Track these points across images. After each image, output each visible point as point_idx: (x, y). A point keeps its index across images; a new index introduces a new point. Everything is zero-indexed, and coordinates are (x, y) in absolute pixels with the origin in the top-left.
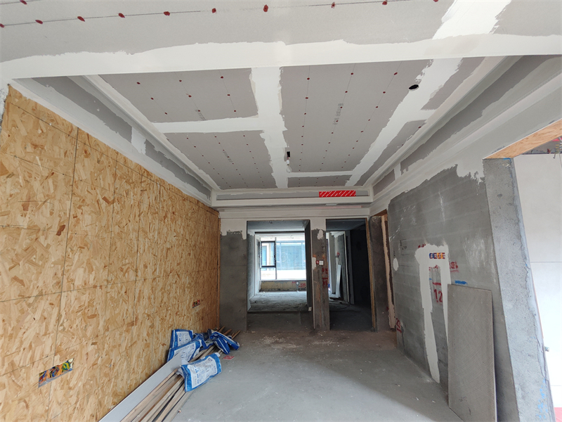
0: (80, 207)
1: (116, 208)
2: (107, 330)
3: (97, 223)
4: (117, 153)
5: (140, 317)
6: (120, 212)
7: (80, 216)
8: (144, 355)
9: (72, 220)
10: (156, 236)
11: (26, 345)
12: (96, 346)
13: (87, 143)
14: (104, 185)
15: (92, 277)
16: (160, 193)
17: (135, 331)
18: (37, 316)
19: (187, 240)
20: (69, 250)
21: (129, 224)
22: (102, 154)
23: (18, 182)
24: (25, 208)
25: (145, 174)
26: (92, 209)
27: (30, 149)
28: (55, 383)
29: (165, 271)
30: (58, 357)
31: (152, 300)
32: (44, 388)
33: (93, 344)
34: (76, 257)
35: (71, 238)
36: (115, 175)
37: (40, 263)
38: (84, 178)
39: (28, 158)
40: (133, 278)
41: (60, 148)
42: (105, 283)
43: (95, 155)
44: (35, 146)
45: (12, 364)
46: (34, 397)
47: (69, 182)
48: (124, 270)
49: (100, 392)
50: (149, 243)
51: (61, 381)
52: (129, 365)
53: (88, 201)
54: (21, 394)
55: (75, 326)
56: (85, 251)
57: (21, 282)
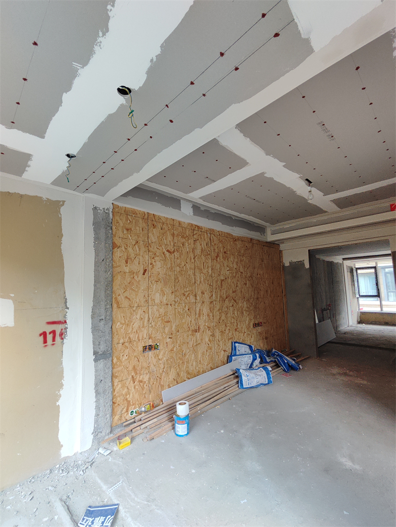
0: (153, 258)
1: (176, 255)
2: (178, 331)
3: (165, 266)
4: (174, 220)
5: (201, 327)
6: (179, 258)
7: (154, 263)
8: (208, 354)
9: (150, 266)
10: (210, 272)
11: (135, 330)
12: (172, 340)
13: (154, 220)
14: (167, 243)
15: (165, 298)
16: (210, 239)
17: (198, 336)
18: (138, 317)
19: (241, 272)
20: (150, 283)
21: (187, 265)
22: (163, 223)
23: (122, 250)
24: (127, 263)
25: (196, 229)
26: (161, 258)
27: (125, 232)
28: (151, 353)
29: (221, 296)
30: (150, 340)
31: (211, 317)
32: (146, 354)
33: (169, 338)
34: (154, 286)
35: (151, 276)
36: (173, 235)
37: (137, 290)
38: (154, 240)
39: (125, 237)
40: (193, 300)
41: (139, 227)
42: (174, 303)
43: (159, 226)
44: (127, 230)
45: (130, 338)
46: (141, 358)
47: (146, 245)
48: (186, 295)
49: (178, 367)
50: (205, 277)
51: (154, 354)
52: (196, 357)
53: (158, 254)
54: (135, 354)
55: (158, 326)
56: (159, 283)
57: (129, 299)
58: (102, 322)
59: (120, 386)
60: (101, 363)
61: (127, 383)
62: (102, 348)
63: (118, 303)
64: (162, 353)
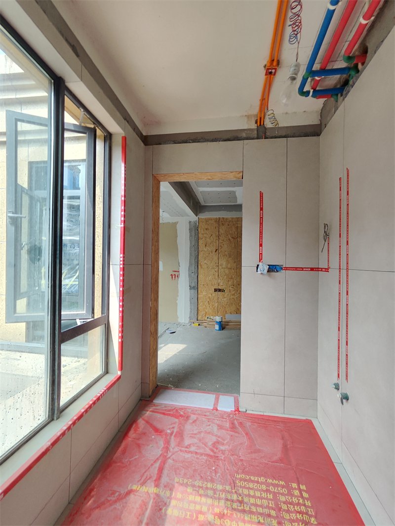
0: (222, 243)
3: (230, 247)
4: (238, 218)
7: (222, 246)
9: (220, 247)
11: (210, 280)
12: (233, 289)
13: (223, 221)
14: (231, 233)
15: (229, 265)
18: (212, 273)
20: (220, 256)
22: (229, 221)
23: (203, 240)
24: (206, 246)
26: (227, 242)
27: (205, 230)
28: (219, 293)
30: (219, 286)
32: (217, 293)
33: (232, 287)
34: (222, 258)
35: (220, 253)
36: (237, 227)
37: (211, 260)
38: (223, 232)
39: (205, 233)
41: (214, 227)
42: (235, 268)
43: (227, 223)
44: (206, 229)
45: (207, 283)
46: (213, 294)
47: (217, 236)
51: (222, 294)
53: (225, 240)
54: (210, 291)
55: (224, 279)
56: (225, 256)
57: (207, 264)
58: (193, 273)
59: (202, 304)
60: (193, 291)
61: (206, 304)
62: (193, 285)
63: (201, 266)
64: (226, 294)
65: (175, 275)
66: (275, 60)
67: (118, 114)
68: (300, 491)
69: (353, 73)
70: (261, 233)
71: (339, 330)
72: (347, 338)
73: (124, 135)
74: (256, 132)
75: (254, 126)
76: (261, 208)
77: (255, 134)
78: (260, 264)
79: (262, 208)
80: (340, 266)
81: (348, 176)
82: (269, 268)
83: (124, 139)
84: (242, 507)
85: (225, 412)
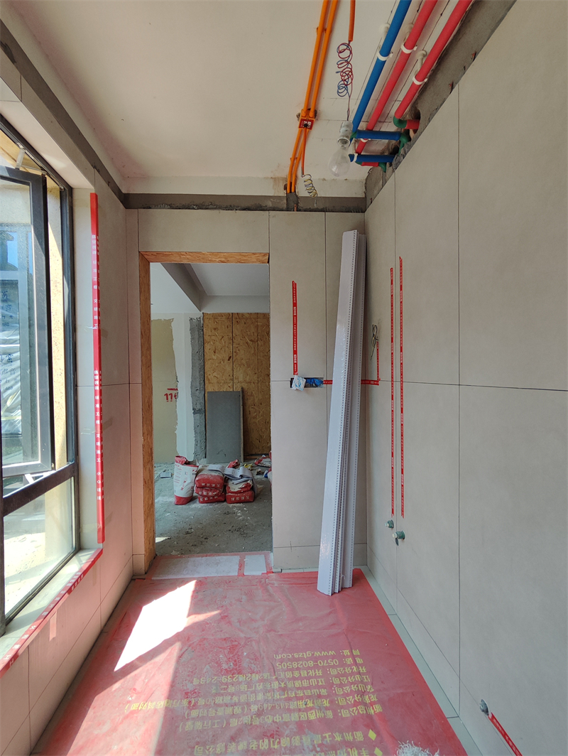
0: (237, 347)
1: (259, 343)
3: (248, 353)
4: (258, 314)
6: (263, 345)
7: (238, 351)
9: (235, 354)
12: (254, 410)
13: (238, 317)
14: (250, 334)
15: (248, 378)
20: (235, 366)
22: (247, 318)
23: (211, 344)
24: (215, 353)
26: (244, 347)
27: (213, 331)
34: (238, 369)
35: (235, 361)
36: (257, 326)
38: (238, 333)
39: (213, 335)
41: (225, 326)
42: (257, 381)
43: (243, 321)
44: (215, 329)
47: (231, 338)
53: (241, 344)
56: (242, 366)
58: (198, 391)
60: (198, 416)
62: (198, 407)
63: (209, 380)
65: (171, 394)
66: (312, 110)
67: (83, 158)
68: (354, 657)
69: (404, 140)
70: (295, 336)
71: (393, 456)
72: (402, 466)
73: (94, 192)
74: (285, 201)
75: (282, 193)
76: (294, 303)
77: (284, 204)
78: (295, 377)
79: (296, 303)
80: (392, 378)
81: (401, 266)
82: (306, 382)
83: (95, 197)
84: (286, 696)
85: (254, 576)
